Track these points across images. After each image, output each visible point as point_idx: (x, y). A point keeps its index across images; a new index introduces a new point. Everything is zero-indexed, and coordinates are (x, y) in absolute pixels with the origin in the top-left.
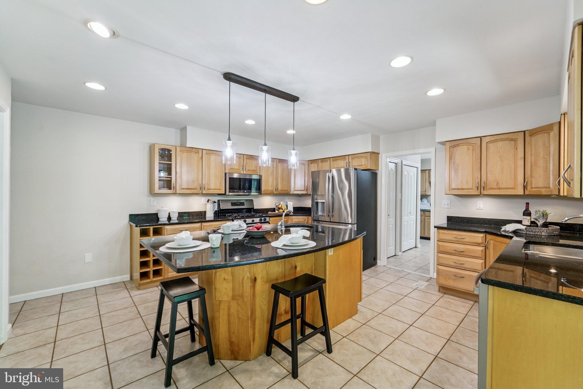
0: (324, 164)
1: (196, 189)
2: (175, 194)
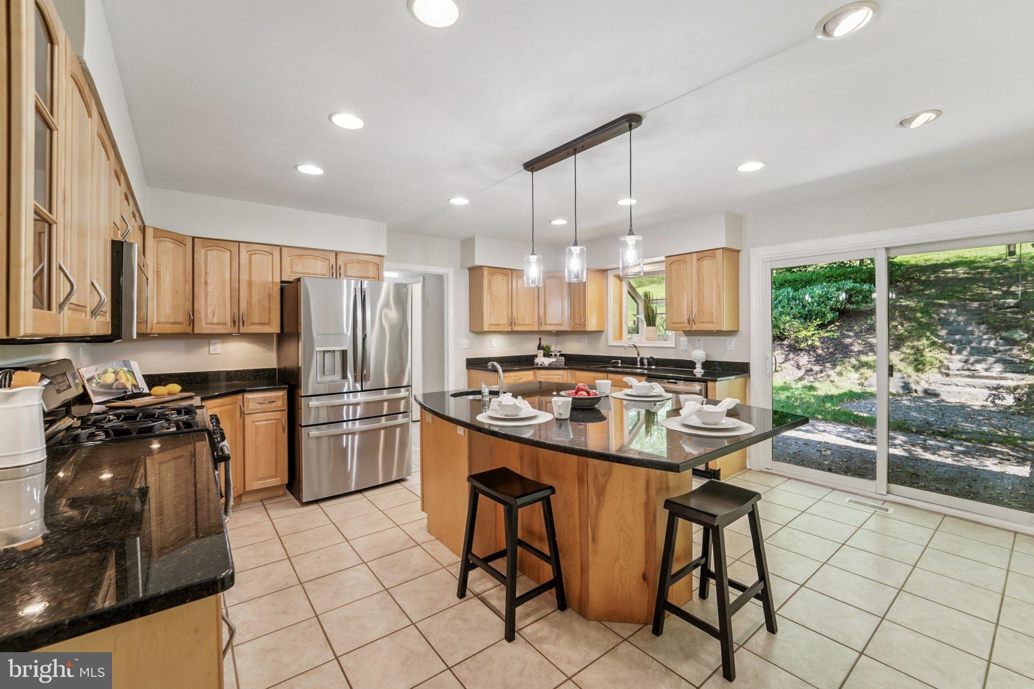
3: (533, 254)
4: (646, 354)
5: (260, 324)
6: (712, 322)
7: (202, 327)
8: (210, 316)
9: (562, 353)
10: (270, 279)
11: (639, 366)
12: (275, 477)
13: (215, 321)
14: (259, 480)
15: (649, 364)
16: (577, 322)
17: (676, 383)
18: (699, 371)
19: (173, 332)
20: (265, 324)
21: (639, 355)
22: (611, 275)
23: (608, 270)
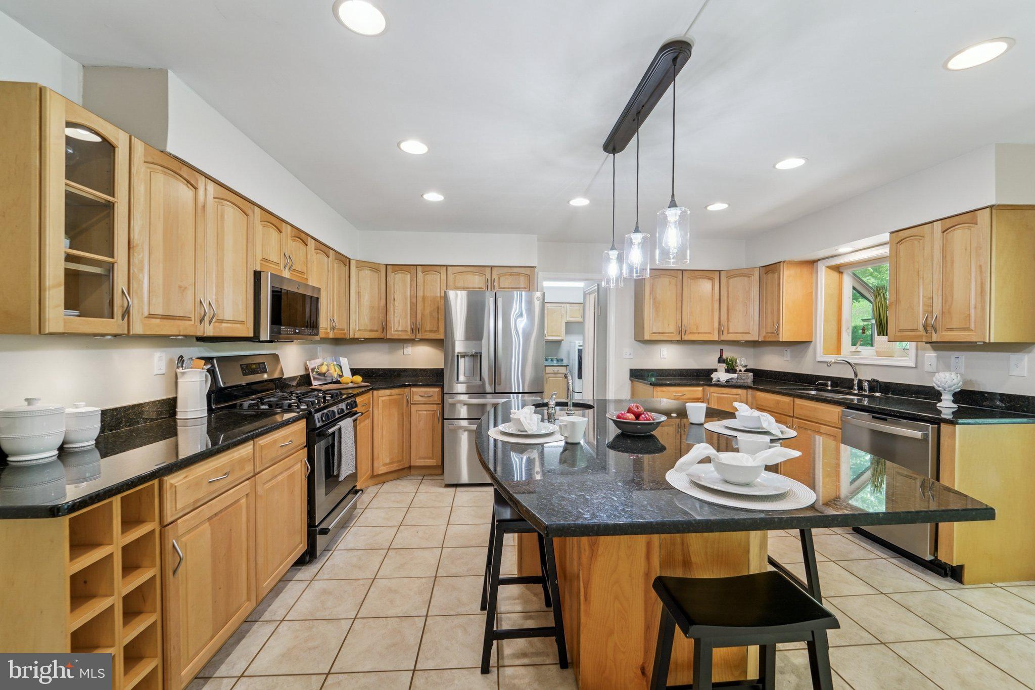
0: (430, 277)
1: (189, 319)
2: (126, 338)
3: (613, 248)
4: (866, 375)
5: (431, 331)
6: (968, 329)
7: (392, 333)
8: (397, 325)
9: (748, 368)
10: (439, 295)
11: (856, 392)
12: (429, 458)
13: (400, 329)
14: (420, 458)
15: (872, 389)
16: (769, 330)
17: (886, 420)
18: (947, 406)
19: (371, 337)
20: (435, 332)
21: (856, 375)
22: (822, 268)
23: (819, 260)
